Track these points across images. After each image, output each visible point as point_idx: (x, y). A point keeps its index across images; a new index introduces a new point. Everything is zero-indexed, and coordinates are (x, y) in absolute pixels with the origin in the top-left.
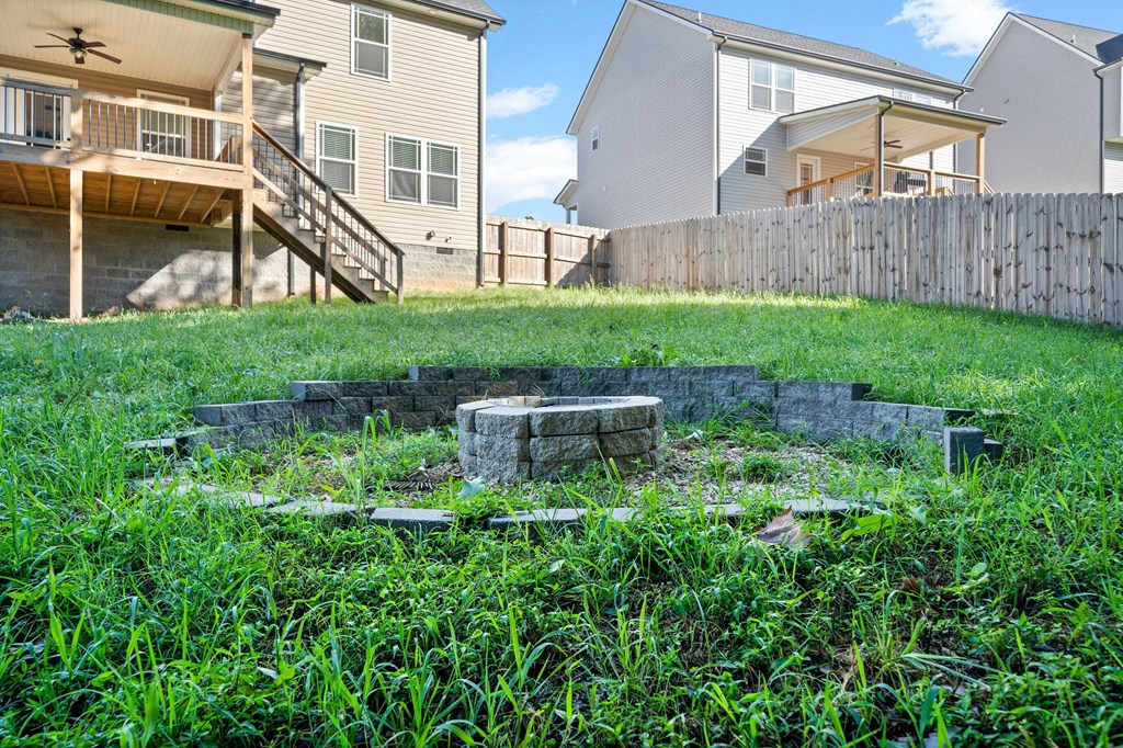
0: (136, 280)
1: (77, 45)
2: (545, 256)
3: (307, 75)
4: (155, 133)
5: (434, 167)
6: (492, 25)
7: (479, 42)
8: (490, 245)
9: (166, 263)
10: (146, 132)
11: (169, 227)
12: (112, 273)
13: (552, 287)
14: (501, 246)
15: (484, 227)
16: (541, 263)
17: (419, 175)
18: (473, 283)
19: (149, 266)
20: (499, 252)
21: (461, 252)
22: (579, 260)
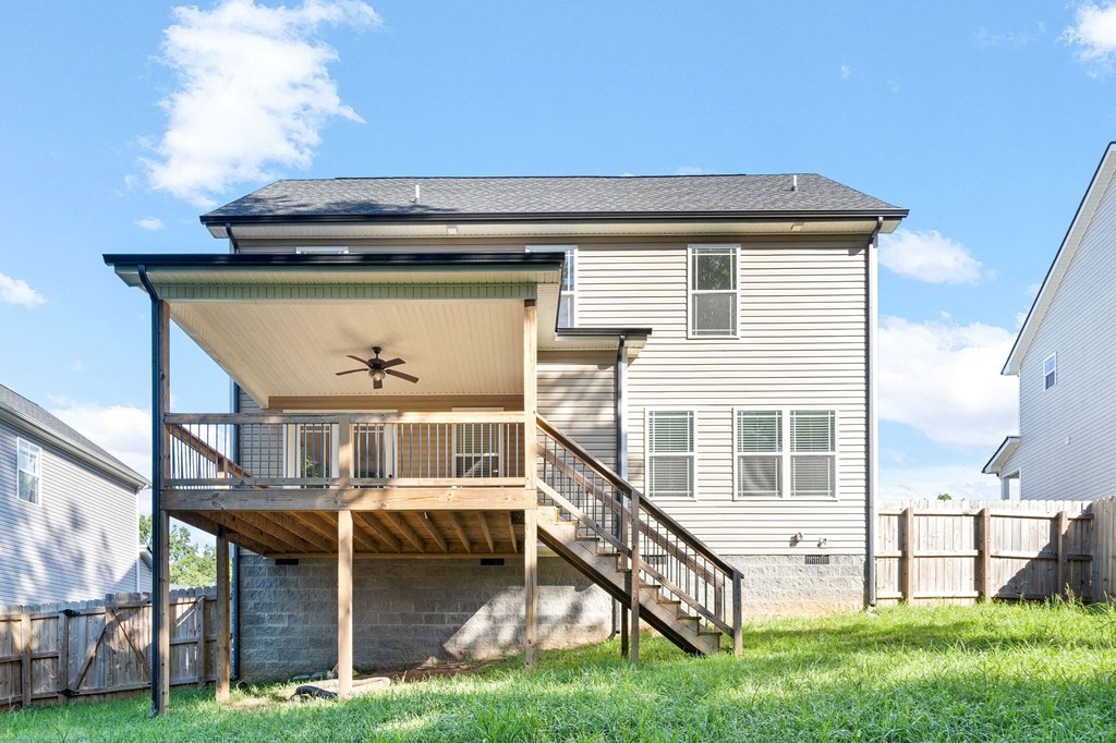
0: (452, 626)
1: (376, 366)
2: (976, 553)
3: (630, 352)
4: (469, 455)
5: (801, 442)
6: (886, 224)
7: (867, 255)
8: (886, 543)
9: (482, 604)
10: (460, 455)
11: (485, 562)
12: (429, 619)
13: (988, 601)
14: (903, 545)
15: (876, 520)
16: (969, 564)
17: (780, 458)
18: (860, 602)
19: (464, 610)
20: (899, 554)
21: (841, 559)
22: (1035, 554)
